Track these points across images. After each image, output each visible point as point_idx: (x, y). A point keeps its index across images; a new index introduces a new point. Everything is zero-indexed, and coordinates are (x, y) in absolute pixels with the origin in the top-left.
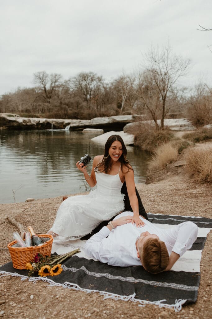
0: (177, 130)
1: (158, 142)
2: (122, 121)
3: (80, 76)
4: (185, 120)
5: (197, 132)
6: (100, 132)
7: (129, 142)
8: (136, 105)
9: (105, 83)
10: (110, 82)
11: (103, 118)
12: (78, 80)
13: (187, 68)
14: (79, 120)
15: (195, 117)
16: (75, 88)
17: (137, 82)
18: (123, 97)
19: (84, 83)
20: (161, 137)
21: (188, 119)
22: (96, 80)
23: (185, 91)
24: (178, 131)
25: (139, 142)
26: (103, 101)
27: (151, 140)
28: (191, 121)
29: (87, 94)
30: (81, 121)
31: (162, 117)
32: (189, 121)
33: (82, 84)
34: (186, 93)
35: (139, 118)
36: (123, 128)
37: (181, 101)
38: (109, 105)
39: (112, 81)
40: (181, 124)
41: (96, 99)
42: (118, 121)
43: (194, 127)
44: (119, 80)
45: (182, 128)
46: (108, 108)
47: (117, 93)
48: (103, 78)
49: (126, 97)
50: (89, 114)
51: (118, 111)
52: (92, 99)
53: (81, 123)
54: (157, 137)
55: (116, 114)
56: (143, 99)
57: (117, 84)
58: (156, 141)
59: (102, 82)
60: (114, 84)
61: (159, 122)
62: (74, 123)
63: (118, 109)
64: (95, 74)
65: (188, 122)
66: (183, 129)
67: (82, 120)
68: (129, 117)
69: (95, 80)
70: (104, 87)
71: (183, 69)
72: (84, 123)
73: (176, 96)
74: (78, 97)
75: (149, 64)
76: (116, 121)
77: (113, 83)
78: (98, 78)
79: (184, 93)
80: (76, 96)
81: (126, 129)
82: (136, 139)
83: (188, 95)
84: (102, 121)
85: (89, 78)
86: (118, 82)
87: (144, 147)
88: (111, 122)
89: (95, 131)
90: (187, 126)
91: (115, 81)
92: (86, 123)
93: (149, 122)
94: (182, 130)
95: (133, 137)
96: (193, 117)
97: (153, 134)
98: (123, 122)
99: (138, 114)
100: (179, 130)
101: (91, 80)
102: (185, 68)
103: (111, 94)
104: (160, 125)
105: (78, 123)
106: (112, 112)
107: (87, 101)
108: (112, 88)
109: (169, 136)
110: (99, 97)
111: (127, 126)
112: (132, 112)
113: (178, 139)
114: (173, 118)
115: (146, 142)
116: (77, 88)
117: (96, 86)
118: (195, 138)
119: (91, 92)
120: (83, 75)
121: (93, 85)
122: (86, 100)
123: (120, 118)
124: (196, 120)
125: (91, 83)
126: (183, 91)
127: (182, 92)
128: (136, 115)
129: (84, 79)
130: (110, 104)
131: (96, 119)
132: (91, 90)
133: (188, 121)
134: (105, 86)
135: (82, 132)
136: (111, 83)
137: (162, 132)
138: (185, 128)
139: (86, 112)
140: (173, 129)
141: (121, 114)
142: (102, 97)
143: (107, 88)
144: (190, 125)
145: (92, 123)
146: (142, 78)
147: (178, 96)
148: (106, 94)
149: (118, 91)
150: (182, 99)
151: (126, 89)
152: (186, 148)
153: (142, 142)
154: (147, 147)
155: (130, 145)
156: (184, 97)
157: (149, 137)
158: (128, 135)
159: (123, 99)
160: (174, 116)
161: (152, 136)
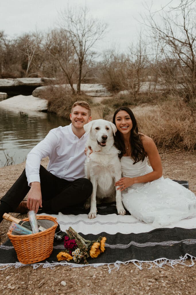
0: (93, 95)
2: (29, 84)
4: (99, 85)
5: (116, 98)
7: (42, 108)
9: (7, 40)
10: (13, 39)
11: (6, 80)
13: (104, 32)
15: (110, 83)
17: (44, 42)
18: (29, 57)
21: (102, 85)
23: (94, 56)
24: (94, 97)
25: (54, 107)
26: (5, 60)
27: (69, 106)
28: (107, 87)
31: (78, 82)
32: (105, 86)
34: (95, 58)
35: (51, 82)
36: (32, 91)
37: (90, 66)
38: (13, 66)
39: (16, 38)
40: (97, 89)
42: (25, 84)
43: (109, 93)
44: (24, 37)
45: (97, 93)
46: (12, 68)
47: (22, 52)
48: (5, 34)
49: (32, 57)
51: (23, 72)
55: (20, 75)
56: (59, 61)
57: (21, 42)
60: (18, 42)
61: (75, 86)
63: (24, 71)
65: (104, 87)
66: (99, 94)
68: (38, 80)
70: (5, 44)
71: (100, 33)
76: (23, 84)
77: (17, 40)
79: (92, 58)
81: (36, 93)
82: (49, 104)
84: (5, 83)
86: (23, 40)
87: (60, 113)
88: (16, 85)
90: (103, 91)
91: (18, 38)
93: (63, 86)
94: (98, 96)
95: (46, 102)
96: (108, 83)
97: (70, 99)
98: (30, 85)
99: (48, 77)
100: (95, 96)
102: (102, 32)
103: (15, 53)
104: (77, 89)
106: (17, 73)
108: (15, 46)
111: (37, 90)
112: (39, 75)
114: (87, 83)
115: (63, 108)
118: (114, 104)
123: (27, 81)
124: (111, 86)
126: (92, 56)
127: (91, 57)
128: (45, 78)
130: (13, 64)
133: (104, 86)
134: (7, 43)
137: (79, 97)
138: (101, 94)
140: (89, 94)
141: (27, 76)
142: (4, 55)
143: (9, 46)
144: (106, 91)
146: (50, 38)
147: (87, 61)
148: (8, 53)
149: (24, 50)
150: (91, 64)
151: (33, 48)
152: (108, 114)
153: (58, 108)
154: (65, 113)
155: (43, 111)
156: (93, 61)
157: (65, 102)
158: (40, 99)
159: (29, 60)
160: (86, 81)
161: (69, 101)
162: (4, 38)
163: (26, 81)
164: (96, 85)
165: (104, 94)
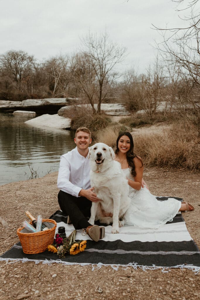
0: (113, 115)
1: (96, 126)
2: (55, 103)
3: (9, 55)
4: (119, 105)
5: (133, 117)
6: (32, 114)
7: (66, 126)
8: (68, 88)
9: (36, 63)
10: (42, 62)
11: (35, 100)
12: (7, 59)
13: (123, 55)
14: (8, 101)
15: (129, 103)
16: (4, 66)
18: (56, 79)
19: (13, 62)
20: (99, 121)
21: (122, 104)
22: (27, 60)
23: (116, 76)
24: (113, 116)
25: (77, 125)
26: (35, 82)
27: (89, 125)
29: (17, 74)
30: (11, 102)
31: (98, 102)
32: (124, 106)
33: (11, 63)
34: (116, 78)
35: (75, 102)
36: (58, 111)
37: (111, 86)
38: (41, 87)
39: (44, 62)
40: (116, 109)
41: (27, 80)
42: (52, 103)
43: (128, 112)
44: (51, 61)
45: (117, 112)
46: (41, 89)
47: (50, 75)
48: (34, 58)
49: (58, 79)
50: (20, 96)
52: (22, 79)
53: (11, 105)
54: (95, 121)
55: (48, 96)
56: (81, 83)
57: (49, 65)
58: (94, 125)
59: (33, 62)
60: (46, 65)
61: (96, 106)
62: (3, 104)
63: (51, 92)
64: (26, 53)
65: (123, 107)
66: (118, 113)
67: (12, 102)
68: (63, 100)
69: (25, 60)
70: (35, 68)
72: (14, 105)
73: (107, 81)
74: (7, 76)
76: (50, 104)
77: (45, 64)
78: (29, 58)
80: (5, 75)
81: (61, 112)
82: (72, 123)
84: (34, 103)
85: (20, 57)
86: (50, 63)
88: (43, 104)
89: (27, 113)
90: (122, 111)
91: (47, 62)
92: (17, 105)
93: (86, 105)
94: (117, 115)
95: (69, 120)
96: (127, 103)
97: (91, 118)
98: (56, 104)
99: (73, 98)
100: (114, 115)
101: (21, 59)
102: (121, 55)
103: (43, 75)
104: (97, 109)
105: (8, 104)
106: (44, 94)
107: (17, 81)
108: (44, 69)
109: (107, 121)
110: (30, 77)
111: (62, 109)
112: (64, 95)
113: (116, 124)
114: (107, 103)
116: (6, 66)
117: (26, 65)
118: (131, 123)
119: (21, 72)
120: (13, 53)
121: (23, 65)
122: (16, 79)
123: (54, 101)
124: (130, 105)
125: (21, 63)
127: (113, 77)
128: (70, 98)
129: (13, 57)
130: (42, 85)
131: (28, 100)
133: (123, 106)
134: (36, 66)
135: (13, 114)
136: (43, 64)
137: (99, 116)
138: (120, 113)
139: (16, 93)
140: (108, 113)
141: (54, 96)
142: (33, 77)
143: (38, 69)
144: (124, 111)
145: (24, 104)
146: (74, 61)
147: (109, 81)
148: (37, 75)
149: (51, 72)
150: (113, 84)
151: (59, 71)
155: (67, 129)
156: (115, 82)
157: (86, 121)
158: (64, 118)
159: (56, 81)
160: (107, 101)
161: (90, 120)
163: (52, 101)
164: (116, 104)
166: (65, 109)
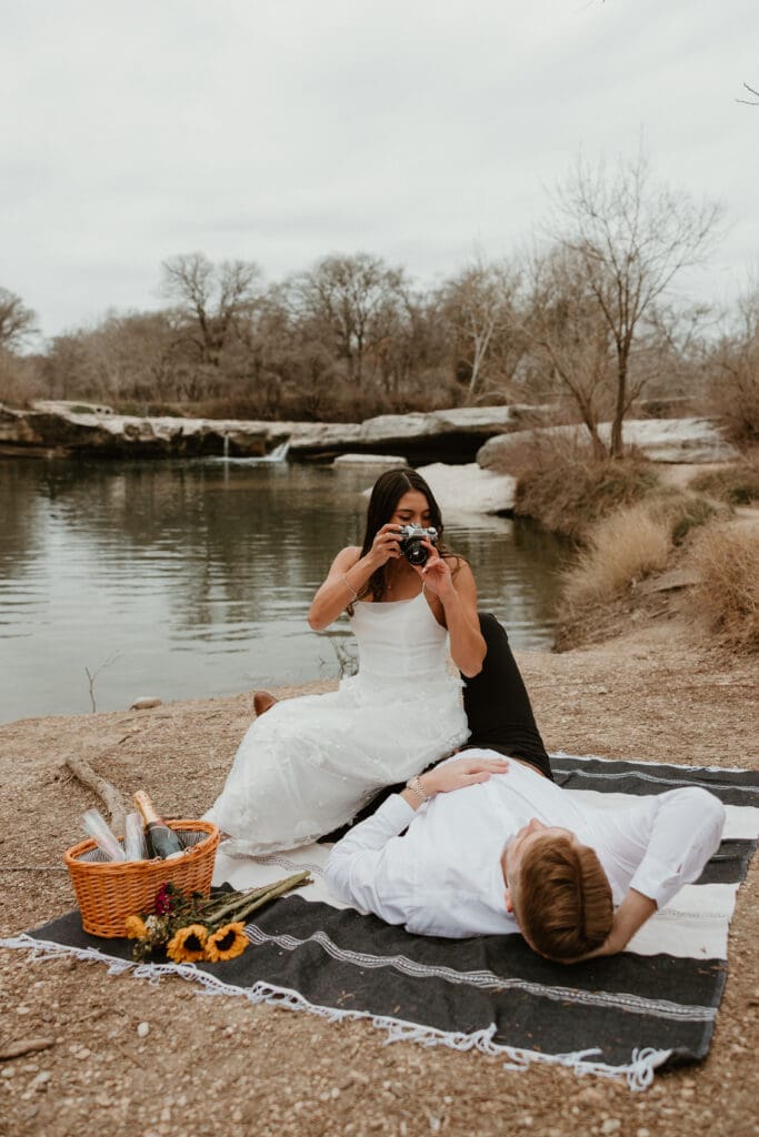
0: (671, 459)
1: (601, 503)
2: (473, 427)
3: (326, 271)
4: (698, 422)
5: (743, 465)
7: (499, 503)
8: (523, 372)
9: (414, 293)
10: (432, 289)
11: (405, 419)
12: (317, 284)
13: (708, 236)
14: (320, 426)
15: (735, 413)
16: (308, 310)
17: (526, 289)
18: (478, 342)
19: (337, 295)
20: (612, 484)
21: (709, 421)
22: (381, 282)
23: (702, 320)
24: (672, 463)
25: (534, 501)
26: (406, 356)
27: (576, 497)
28: (722, 428)
29: (349, 331)
30: (326, 429)
31: (615, 414)
32: (715, 426)
33: (332, 298)
34: (705, 326)
35: (535, 418)
36: (476, 451)
37: (686, 357)
38: (427, 372)
39: (438, 286)
40: (684, 438)
41: (380, 351)
42: (459, 427)
43: (730, 448)
44: (463, 281)
45: (686, 451)
46: (425, 381)
47: (457, 329)
48: (406, 275)
49: (486, 341)
50: (357, 405)
51: (460, 391)
52: (367, 349)
53: (329, 436)
54: (596, 484)
55: (450, 402)
56: (549, 349)
57: (456, 296)
58: (593, 498)
59: (404, 288)
60: (445, 296)
61: (604, 429)
62: (304, 435)
63: (460, 386)
64: (377, 260)
65: (712, 429)
66: (691, 454)
67: (330, 426)
68: (499, 415)
69: (376, 282)
70: (408, 307)
71: (692, 241)
72: (337, 435)
73: (669, 338)
74: (317, 343)
75: (570, 226)
76: (453, 428)
77: (442, 292)
78: (390, 275)
79: (696, 328)
80: (312, 339)
81: (488, 454)
82: (520, 492)
83: (712, 333)
84: (402, 427)
85: (358, 276)
86: (458, 288)
87: (550, 520)
88: (432, 431)
89: (378, 463)
90: (707, 444)
91: (448, 286)
92: (346, 435)
93: (569, 430)
94: (689, 461)
95: (509, 483)
96: (728, 414)
97: (582, 473)
98: (476, 430)
99: (529, 404)
100: (677, 460)
101: (363, 281)
102: (701, 235)
103: (435, 332)
104: (610, 441)
105: (318, 435)
106: (439, 395)
107: (350, 356)
108: (438, 309)
109: (639, 483)
110: (390, 342)
111: (490, 446)
112: (508, 396)
113: (674, 491)
114: (658, 417)
115: (559, 503)
116: (315, 310)
117: (380, 303)
118: (733, 488)
119: (362, 324)
120: (337, 263)
121: (371, 301)
122: (345, 352)
123: (466, 417)
124: (740, 423)
125: (364, 294)
126: (694, 320)
127: (690, 323)
128: (522, 407)
129: (339, 277)
130: (430, 366)
131: (381, 420)
132: (363, 318)
133: (711, 425)
134: (413, 302)
135: (332, 466)
136: (435, 293)
137: (614, 465)
138: (699, 452)
139: (345, 395)
140: (655, 455)
141: (470, 402)
142: (402, 341)
143: (420, 311)
144: (718, 443)
145: (367, 433)
146: (546, 275)
147: (675, 338)
148: (415, 333)
149: (461, 321)
150: (690, 350)
151: (490, 314)
152: (702, 523)
153: (545, 503)
154: (562, 522)
155: (502, 514)
156: (698, 340)
157: (567, 484)
158: (493, 476)
159: (478, 349)
160: (659, 409)
161: (578, 480)
162: (405, 290)
163: (462, 418)
164: (686, 422)
165: (711, 455)
166: (499, 445)
